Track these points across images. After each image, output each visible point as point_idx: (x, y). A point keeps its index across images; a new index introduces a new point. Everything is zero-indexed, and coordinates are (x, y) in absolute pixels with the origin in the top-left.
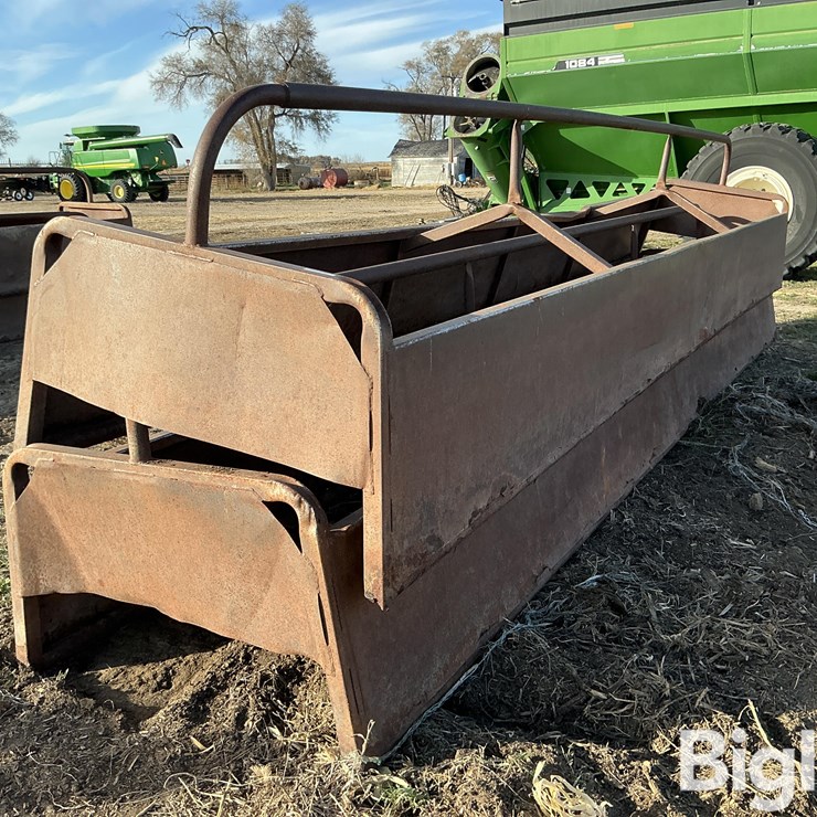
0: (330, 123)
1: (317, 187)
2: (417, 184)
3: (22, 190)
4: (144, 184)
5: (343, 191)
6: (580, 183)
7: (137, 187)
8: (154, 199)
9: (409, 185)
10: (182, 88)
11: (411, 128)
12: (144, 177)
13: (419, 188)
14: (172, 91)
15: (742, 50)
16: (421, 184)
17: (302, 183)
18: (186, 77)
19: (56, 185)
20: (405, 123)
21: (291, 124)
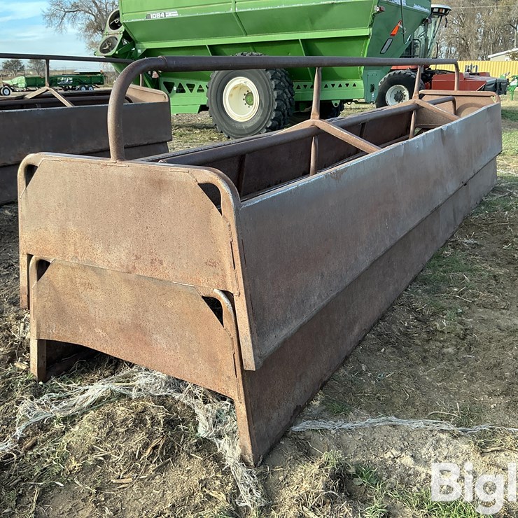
6: (180, 84)
10: (62, 19)
15: (231, 11)
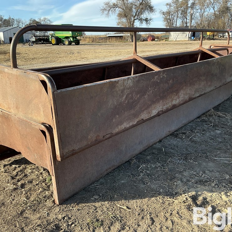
0: (150, 22)
1: (146, 41)
2: (177, 40)
3: (42, 41)
4: (73, 40)
5: (154, 42)
7: (71, 41)
8: (76, 44)
9: (175, 40)
11: (166, 23)
12: (73, 38)
13: (178, 41)
14: (106, 12)
16: (179, 40)
17: (141, 40)
18: (110, 8)
19: (51, 40)
20: (165, 22)
21: (139, 22)
